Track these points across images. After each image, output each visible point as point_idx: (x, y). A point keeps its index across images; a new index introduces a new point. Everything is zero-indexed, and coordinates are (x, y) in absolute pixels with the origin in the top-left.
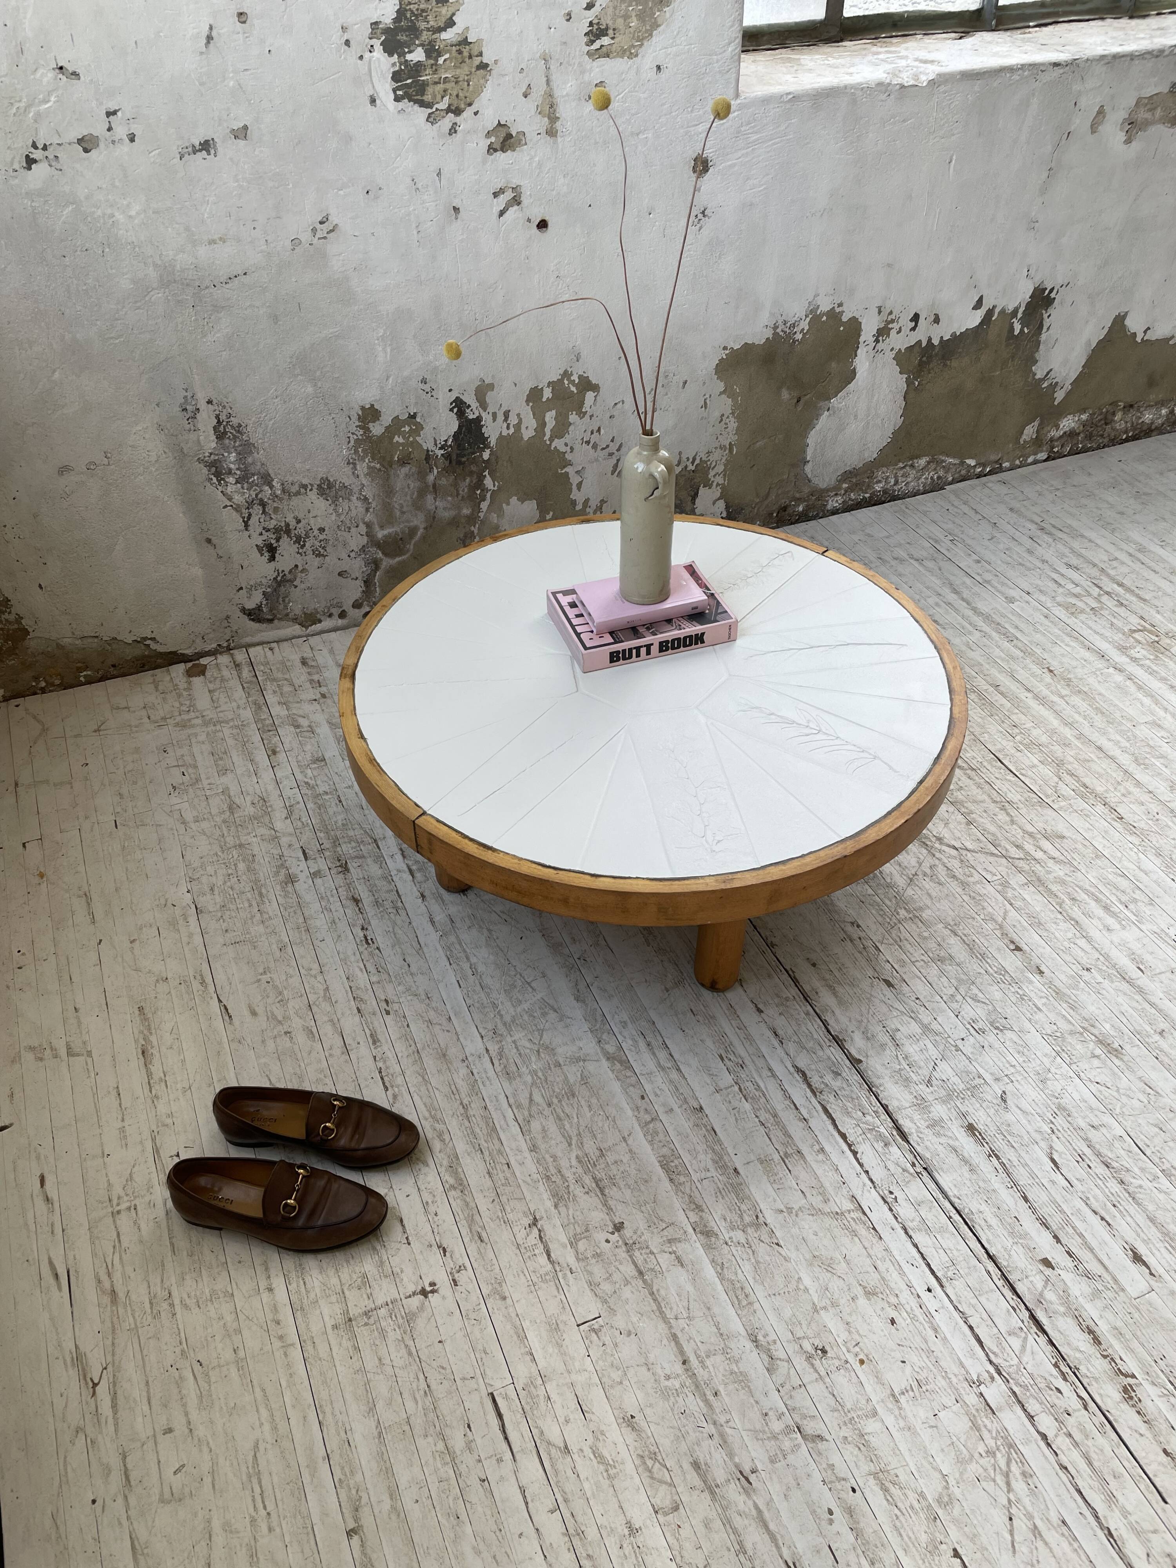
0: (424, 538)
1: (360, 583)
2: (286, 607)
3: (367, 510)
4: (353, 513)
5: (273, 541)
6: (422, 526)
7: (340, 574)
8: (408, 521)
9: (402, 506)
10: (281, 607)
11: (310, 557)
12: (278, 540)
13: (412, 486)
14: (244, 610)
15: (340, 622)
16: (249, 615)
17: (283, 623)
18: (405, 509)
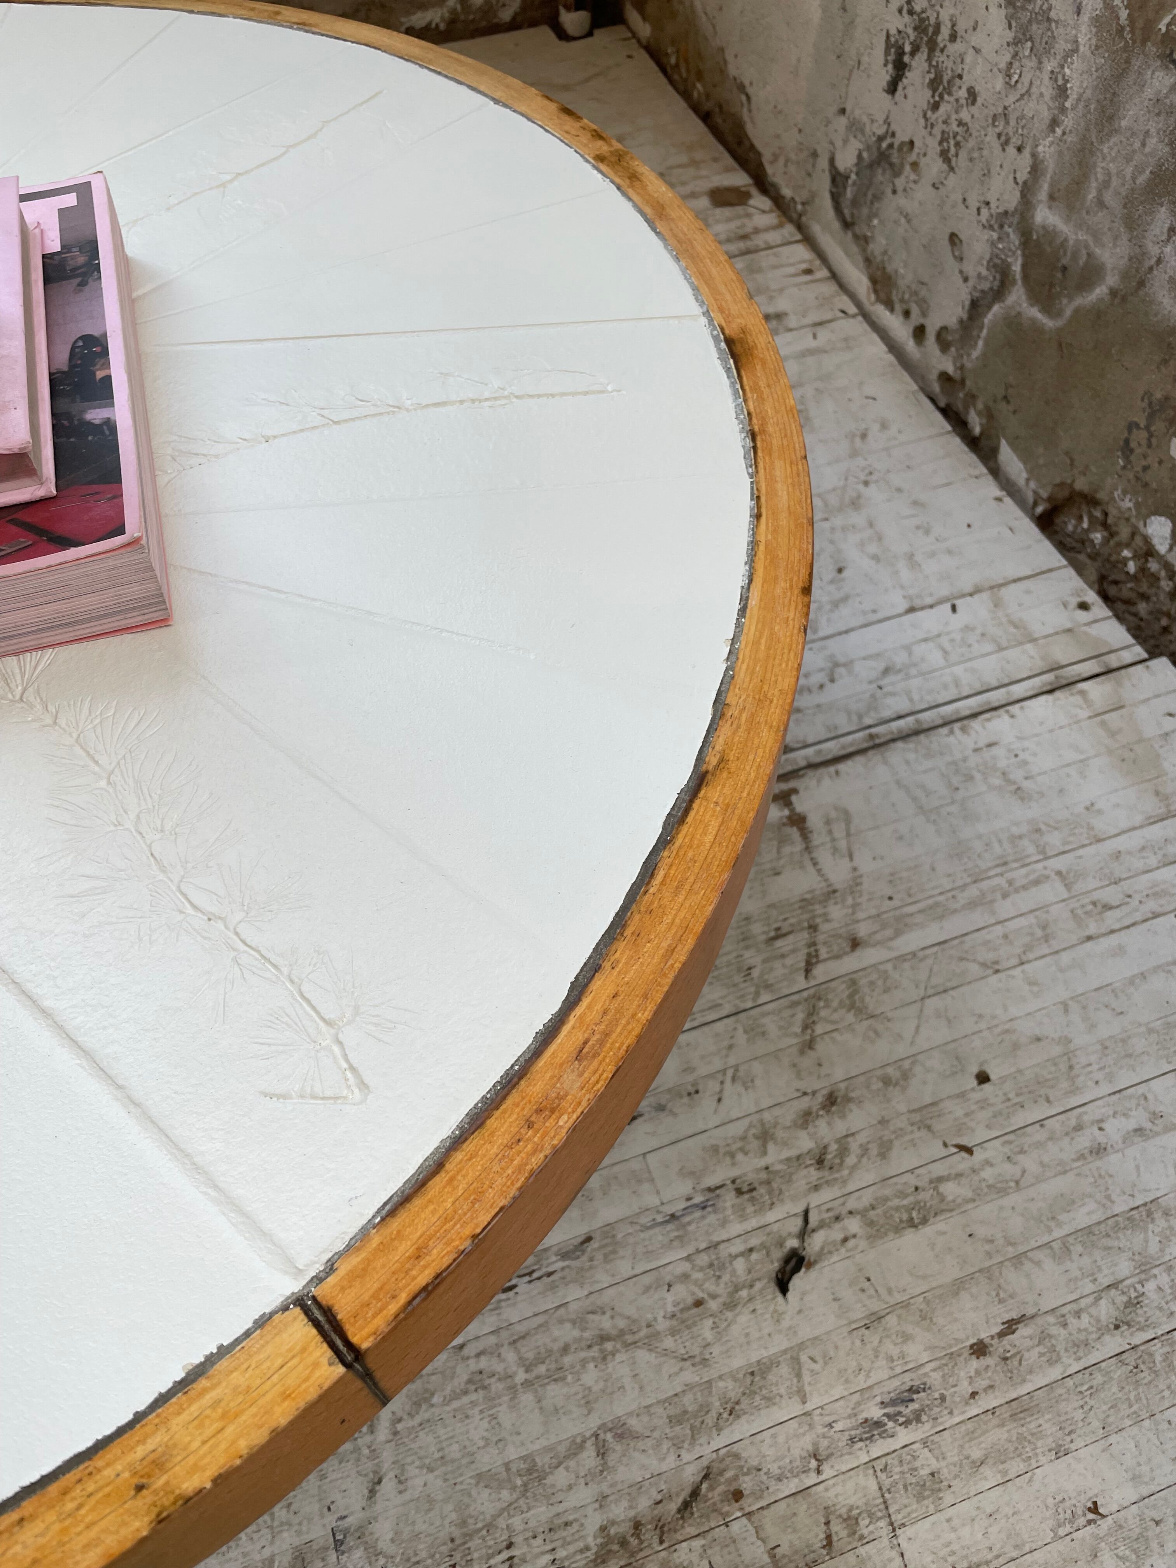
0: (1097, 314)
1: (964, 294)
2: (870, 218)
3: (1054, 123)
4: (1030, 107)
5: (908, 48)
6: (1112, 280)
7: (953, 238)
8: (1096, 236)
9: (1106, 184)
10: (865, 211)
11: (933, 144)
12: (915, 50)
13: (1152, 142)
14: (832, 161)
15: (910, 345)
16: (834, 180)
17: (855, 249)
18: (1108, 197)
